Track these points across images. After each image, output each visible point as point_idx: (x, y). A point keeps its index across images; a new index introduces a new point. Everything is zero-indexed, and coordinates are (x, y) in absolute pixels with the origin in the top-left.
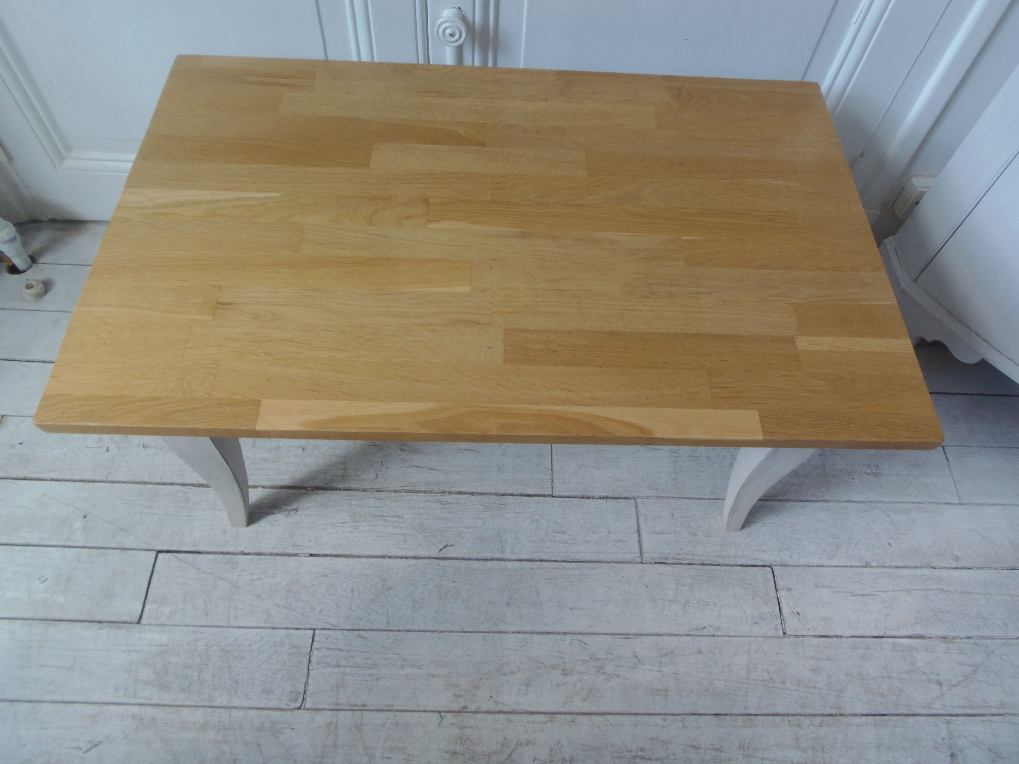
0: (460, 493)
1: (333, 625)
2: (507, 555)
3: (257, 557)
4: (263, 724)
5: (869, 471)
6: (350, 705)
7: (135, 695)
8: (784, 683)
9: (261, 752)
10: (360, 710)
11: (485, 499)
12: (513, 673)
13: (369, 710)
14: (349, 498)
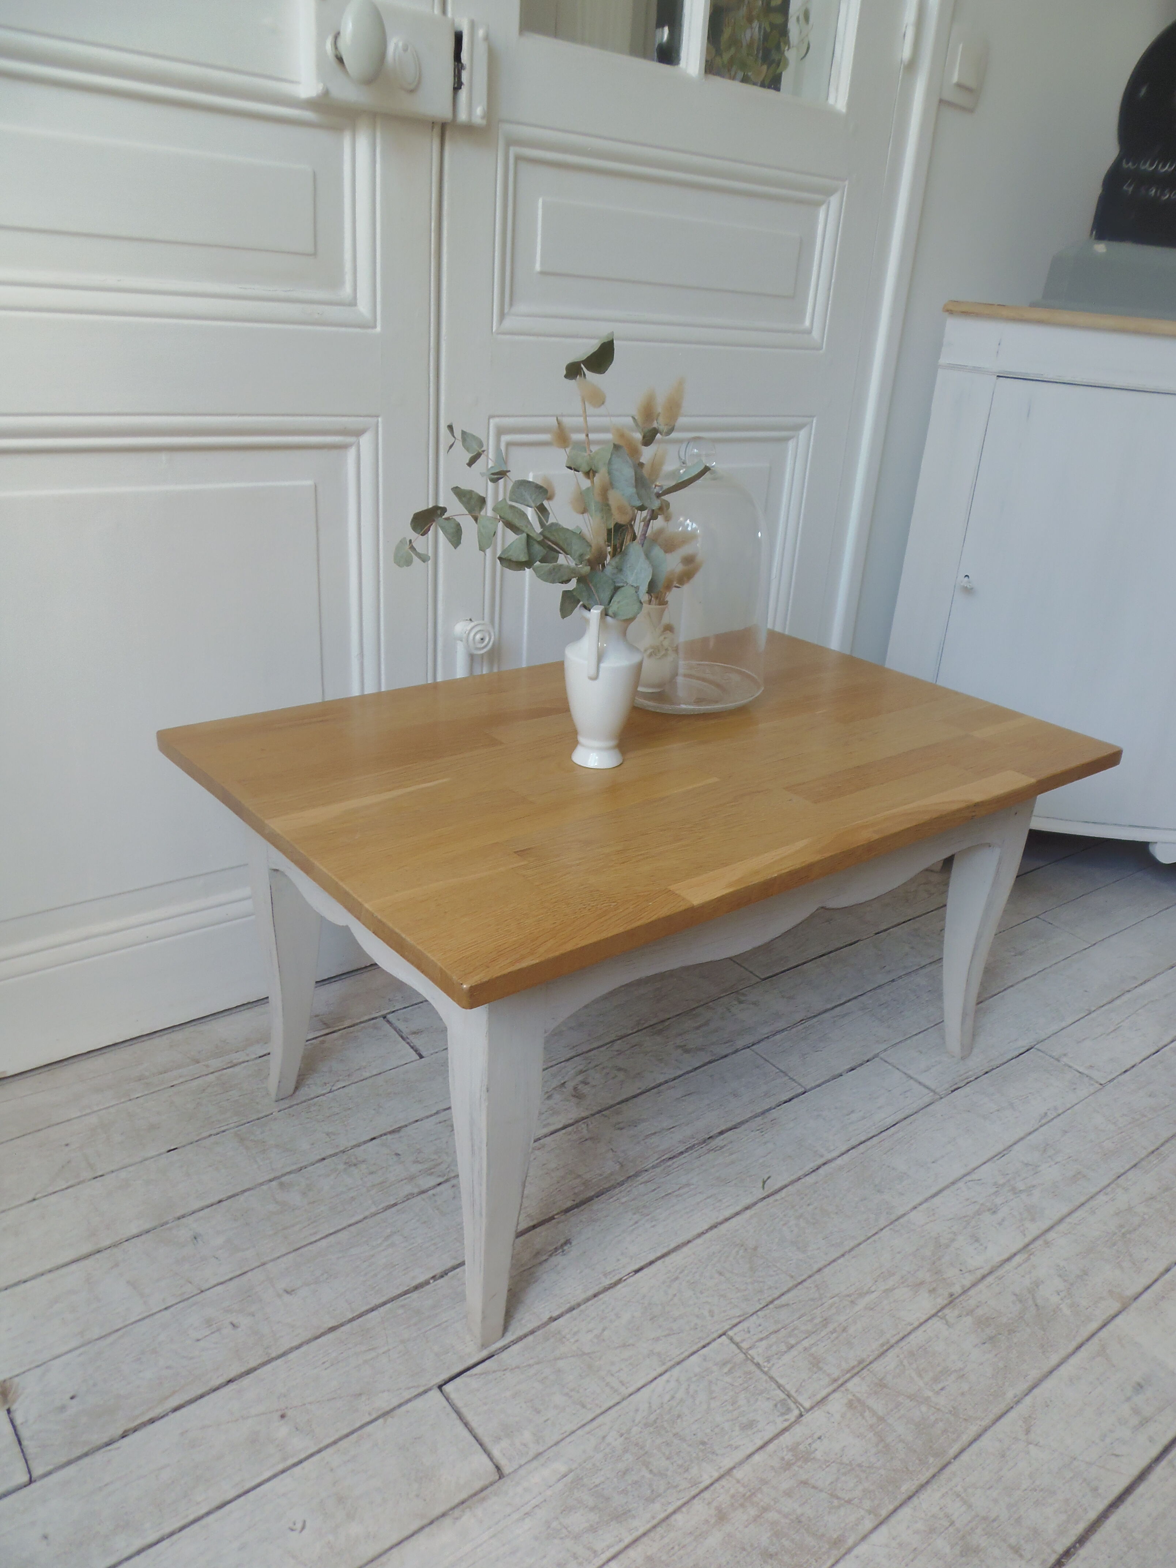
1: (739, 1316)
2: (828, 1156)
3: (576, 1312)
4: (783, 1459)
6: (848, 1372)
8: (1144, 1115)
9: (814, 1487)
10: (863, 1369)
11: (751, 1125)
13: (871, 1363)
14: (615, 1198)
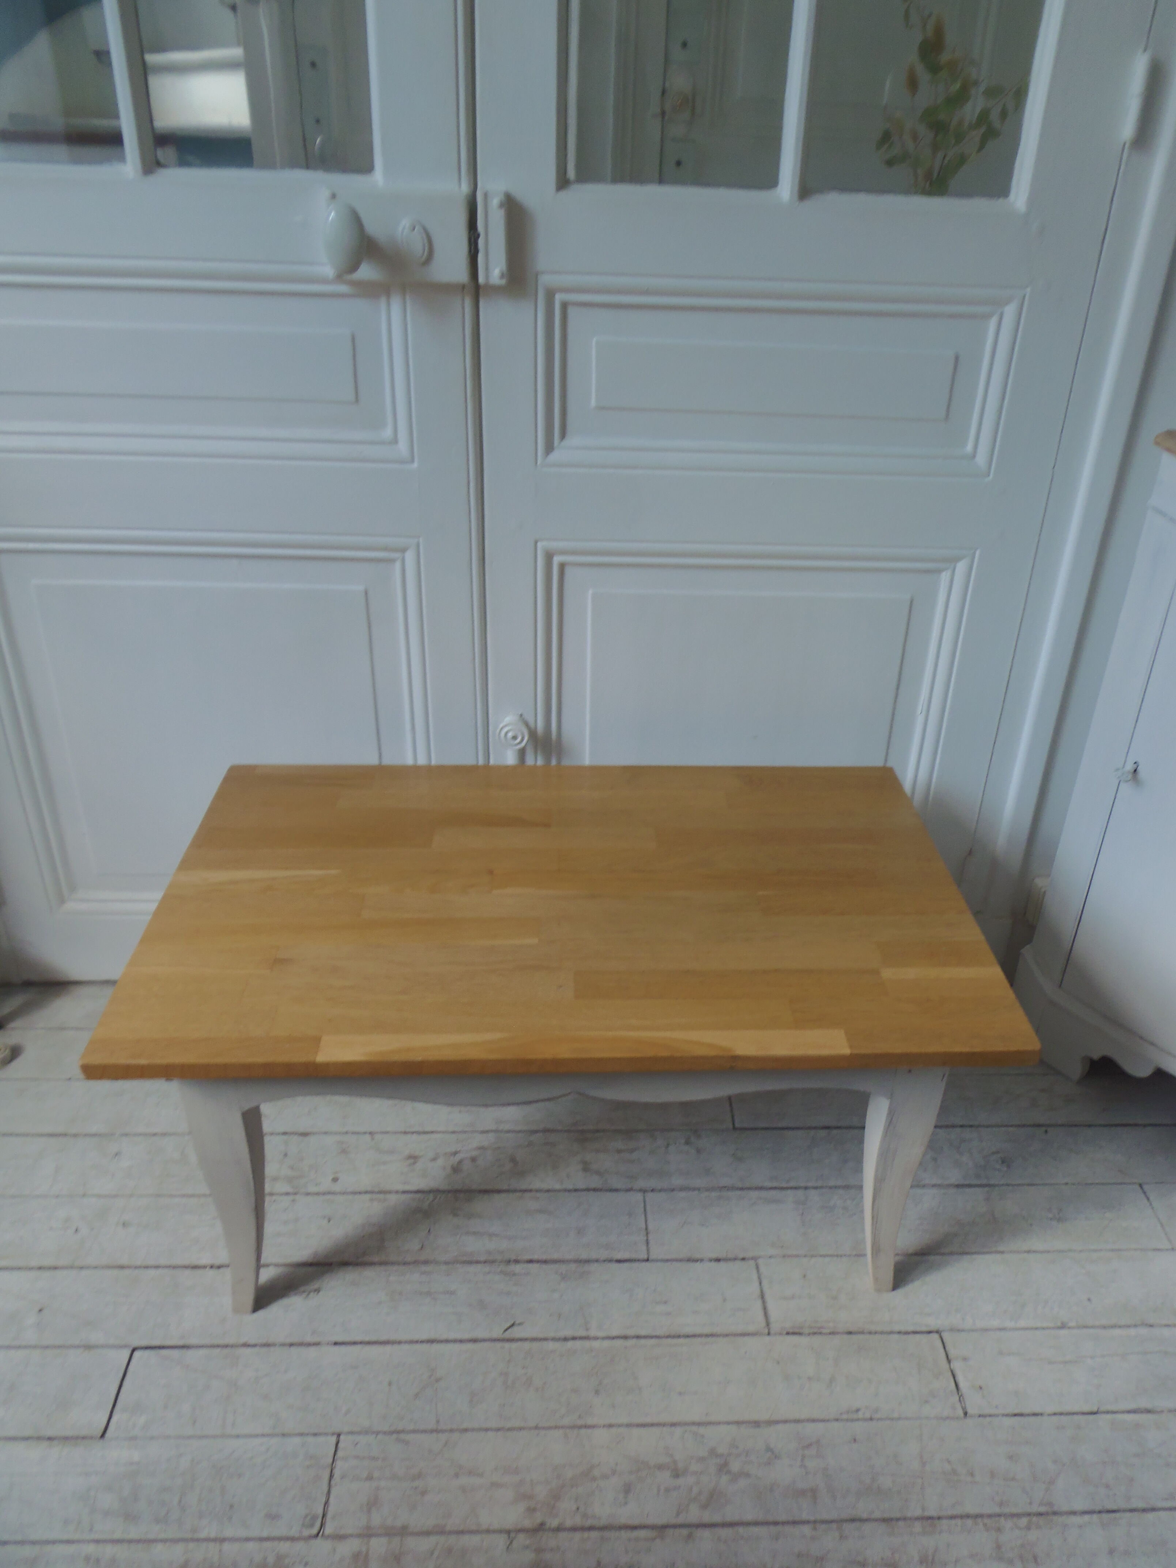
0: (531, 1261)
1: (364, 1428)
2: (592, 1333)
3: (265, 1349)
4: (265, 1559)
5: (1051, 1216)
6: (385, 1528)
7: (91, 1530)
8: (972, 1475)
10: (399, 1534)
11: (563, 1268)
12: (605, 1477)
13: (410, 1534)
14: (387, 1273)
